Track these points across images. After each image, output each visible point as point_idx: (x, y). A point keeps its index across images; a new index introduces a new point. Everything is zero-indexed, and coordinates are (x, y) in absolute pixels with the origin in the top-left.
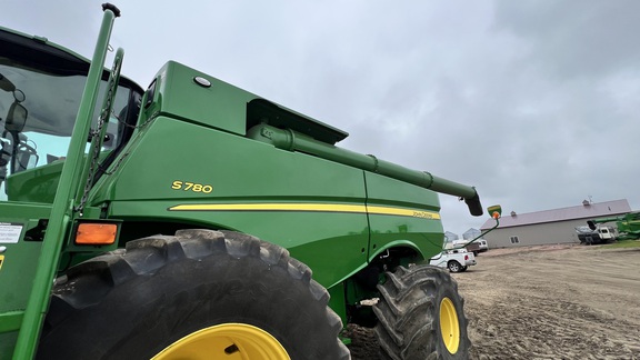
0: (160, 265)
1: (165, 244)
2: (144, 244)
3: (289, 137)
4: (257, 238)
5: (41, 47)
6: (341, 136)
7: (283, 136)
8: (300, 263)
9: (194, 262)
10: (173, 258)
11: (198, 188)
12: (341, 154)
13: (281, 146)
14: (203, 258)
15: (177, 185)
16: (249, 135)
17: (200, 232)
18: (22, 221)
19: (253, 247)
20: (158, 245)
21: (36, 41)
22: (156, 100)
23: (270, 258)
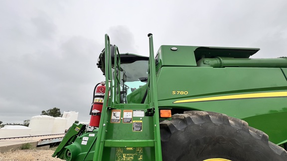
0: (185, 126)
1: (185, 118)
2: (175, 117)
3: (218, 61)
4: (226, 115)
5: (128, 56)
6: (254, 51)
7: (215, 61)
8: (256, 130)
9: (198, 126)
10: (189, 124)
11: (182, 93)
12: (255, 62)
13: (215, 66)
14: (202, 124)
15: (174, 93)
16: (198, 65)
17: (195, 112)
18: (143, 110)
19: (225, 120)
20: (181, 118)
21: (127, 54)
22: (159, 62)
23: (236, 125)
